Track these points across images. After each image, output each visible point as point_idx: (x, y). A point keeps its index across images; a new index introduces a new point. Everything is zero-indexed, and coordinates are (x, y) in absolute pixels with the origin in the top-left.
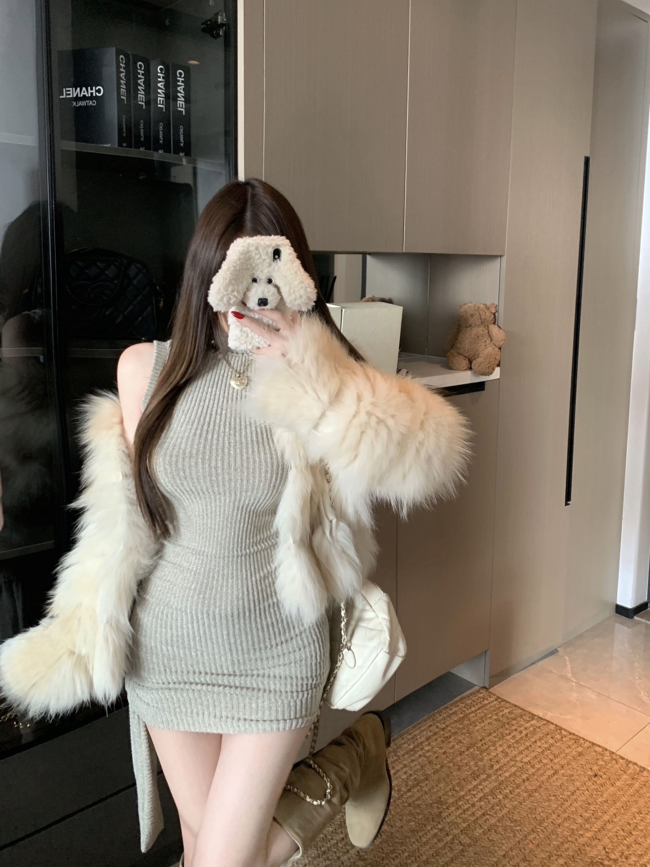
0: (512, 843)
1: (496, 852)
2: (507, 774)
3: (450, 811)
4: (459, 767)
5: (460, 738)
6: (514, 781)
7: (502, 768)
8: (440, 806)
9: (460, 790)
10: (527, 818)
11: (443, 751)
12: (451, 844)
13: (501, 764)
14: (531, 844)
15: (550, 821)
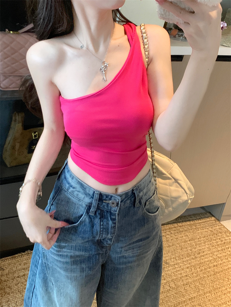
0: (196, 294)
1: (186, 296)
2: (206, 260)
3: (170, 269)
4: (182, 248)
5: (187, 234)
6: (209, 264)
7: (204, 256)
8: (165, 265)
9: (178, 260)
10: (209, 284)
11: (177, 237)
12: (165, 284)
13: (206, 254)
14: (206, 298)
15: (220, 290)
